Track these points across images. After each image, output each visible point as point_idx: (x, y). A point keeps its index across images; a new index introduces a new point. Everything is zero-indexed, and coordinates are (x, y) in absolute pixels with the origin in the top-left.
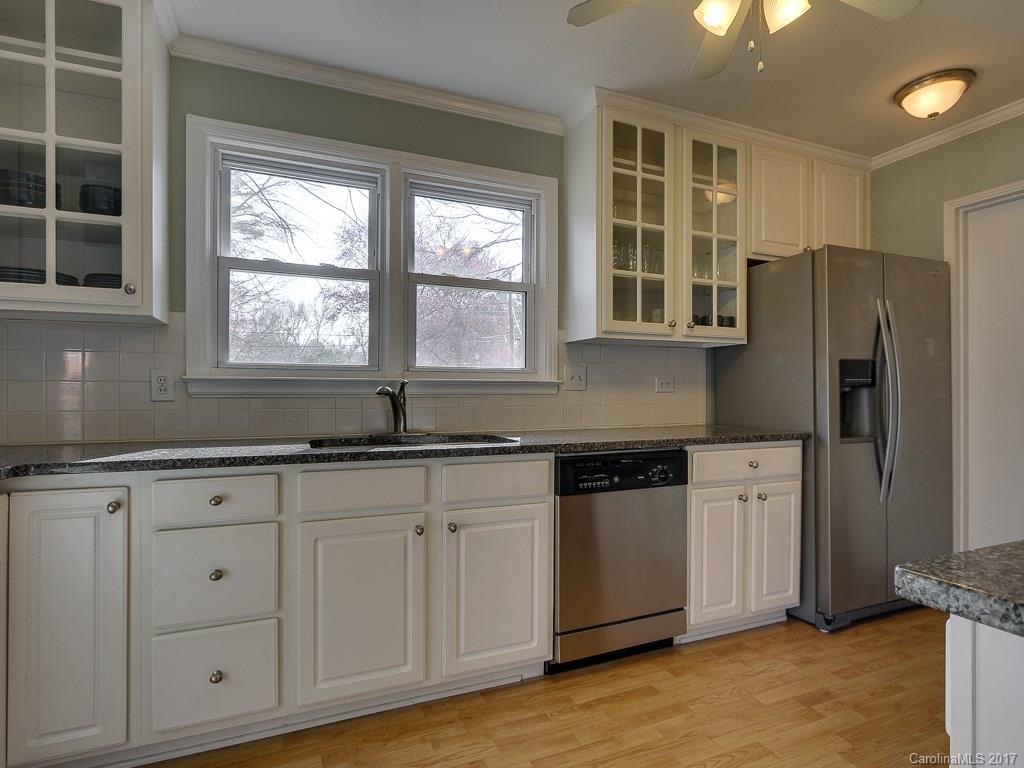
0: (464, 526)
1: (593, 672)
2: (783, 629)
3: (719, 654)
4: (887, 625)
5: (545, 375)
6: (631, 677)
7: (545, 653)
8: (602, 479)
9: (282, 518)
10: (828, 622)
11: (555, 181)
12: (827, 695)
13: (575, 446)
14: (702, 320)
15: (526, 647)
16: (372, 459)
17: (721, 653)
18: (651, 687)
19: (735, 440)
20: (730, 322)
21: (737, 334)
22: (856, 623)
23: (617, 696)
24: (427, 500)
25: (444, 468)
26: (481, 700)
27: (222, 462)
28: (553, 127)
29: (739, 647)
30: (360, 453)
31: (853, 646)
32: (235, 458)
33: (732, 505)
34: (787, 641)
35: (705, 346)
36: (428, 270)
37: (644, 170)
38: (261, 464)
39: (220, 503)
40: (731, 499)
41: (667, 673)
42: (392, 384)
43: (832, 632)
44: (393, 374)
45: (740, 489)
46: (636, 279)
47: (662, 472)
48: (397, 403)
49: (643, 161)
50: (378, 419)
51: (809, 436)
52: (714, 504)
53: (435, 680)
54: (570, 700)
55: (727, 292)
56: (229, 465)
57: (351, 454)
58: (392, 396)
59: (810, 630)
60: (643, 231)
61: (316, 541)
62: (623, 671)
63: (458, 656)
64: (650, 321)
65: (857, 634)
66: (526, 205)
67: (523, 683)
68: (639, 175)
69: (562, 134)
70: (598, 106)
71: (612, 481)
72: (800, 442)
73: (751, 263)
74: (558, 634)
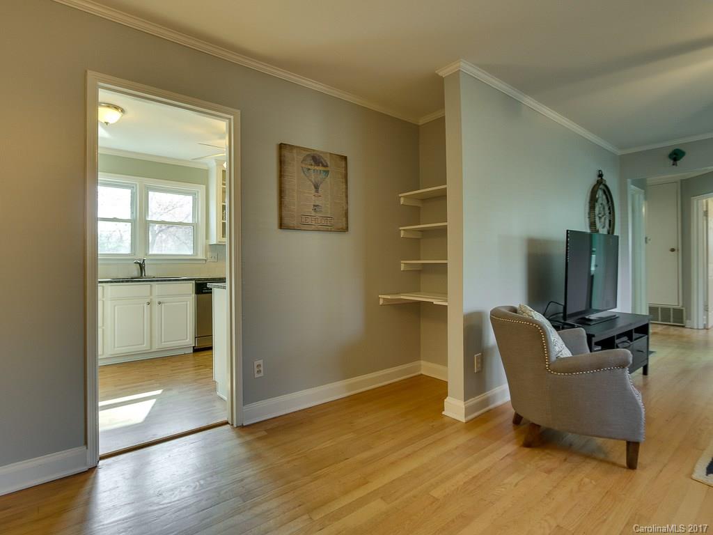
0: (164, 303)
5: (201, 256)
7: (191, 343)
9: (104, 299)
11: (204, 186)
15: (184, 341)
24: (151, 294)
25: (156, 285)
36: (154, 219)
42: (140, 260)
44: (140, 256)
48: (142, 267)
50: (135, 272)
53: (154, 350)
58: (140, 264)
61: (115, 306)
63: (161, 343)
66: (194, 194)
67: (186, 354)
69: (208, 170)
70: (216, 165)
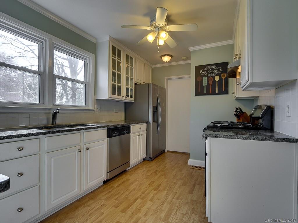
0: (90, 148)
1: (114, 180)
2: (143, 163)
3: (136, 170)
4: (159, 158)
5: (91, 107)
6: (123, 178)
7: (105, 178)
8: (116, 133)
9: (40, 152)
10: (151, 159)
11: (94, 55)
12: (157, 171)
13: (112, 125)
14: (127, 96)
16: (68, 132)
17: (136, 169)
18: (128, 179)
19: (138, 123)
20: (131, 97)
21: (132, 100)
22: (155, 158)
23: (122, 183)
24: (80, 142)
25: (84, 133)
26: (92, 194)
27: (22, 136)
28: (94, 41)
29: (138, 168)
30: (65, 130)
31: (156, 162)
32: (26, 134)
33: (137, 137)
34: (145, 164)
35: (124, 102)
37: (118, 59)
38: (35, 135)
39: (22, 149)
40: (137, 136)
41: (128, 176)
43: (151, 161)
45: (138, 134)
46: (116, 85)
47: (127, 131)
49: (118, 57)
51: (148, 122)
52: (135, 137)
53: (82, 192)
54: (113, 187)
55: (132, 90)
56: (24, 137)
57: (62, 130)
59: (148, 161)
60: (117, 74)
61: (51, 158)
62: (120, 178)
63: (88, 183)
64: (119, 95)
65: (155, 160)
66: (86, 60)
67: (99, 187)
68: (117, 60)
69: (95, 43)
70: (109, 40)
71: (118, 134)
72: (146, 123)
73: (135, 84)
74: (108, 172)
